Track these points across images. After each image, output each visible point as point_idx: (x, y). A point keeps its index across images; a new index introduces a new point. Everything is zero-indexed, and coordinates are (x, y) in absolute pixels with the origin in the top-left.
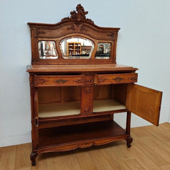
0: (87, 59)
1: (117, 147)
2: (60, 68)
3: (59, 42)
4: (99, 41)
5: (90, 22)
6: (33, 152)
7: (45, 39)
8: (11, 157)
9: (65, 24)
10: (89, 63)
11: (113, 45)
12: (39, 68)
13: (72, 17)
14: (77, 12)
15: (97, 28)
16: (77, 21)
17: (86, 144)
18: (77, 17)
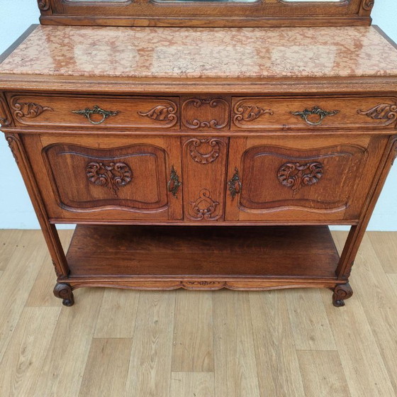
0: (244, 5)
6: (60, 283)
17: (203, 283)
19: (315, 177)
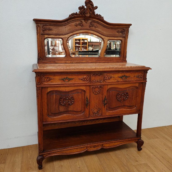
0: (96, 57)
1: (127, 150)
2: (68, 68)
3: (66, 39)
4: (109, 38)
5: (100, 18)
6: (40, 155)
7: (52, 36)
8: (17, 159)
9: (73, 20)
10: (98, 62)
11: (123, 42)
12: (45, 67)
13: (81, 13)
14: (85, 7)
15: (107, 25)
16: (86, 16)
17: (94, 147)
18: (86, 12)
19: (127, 97)
